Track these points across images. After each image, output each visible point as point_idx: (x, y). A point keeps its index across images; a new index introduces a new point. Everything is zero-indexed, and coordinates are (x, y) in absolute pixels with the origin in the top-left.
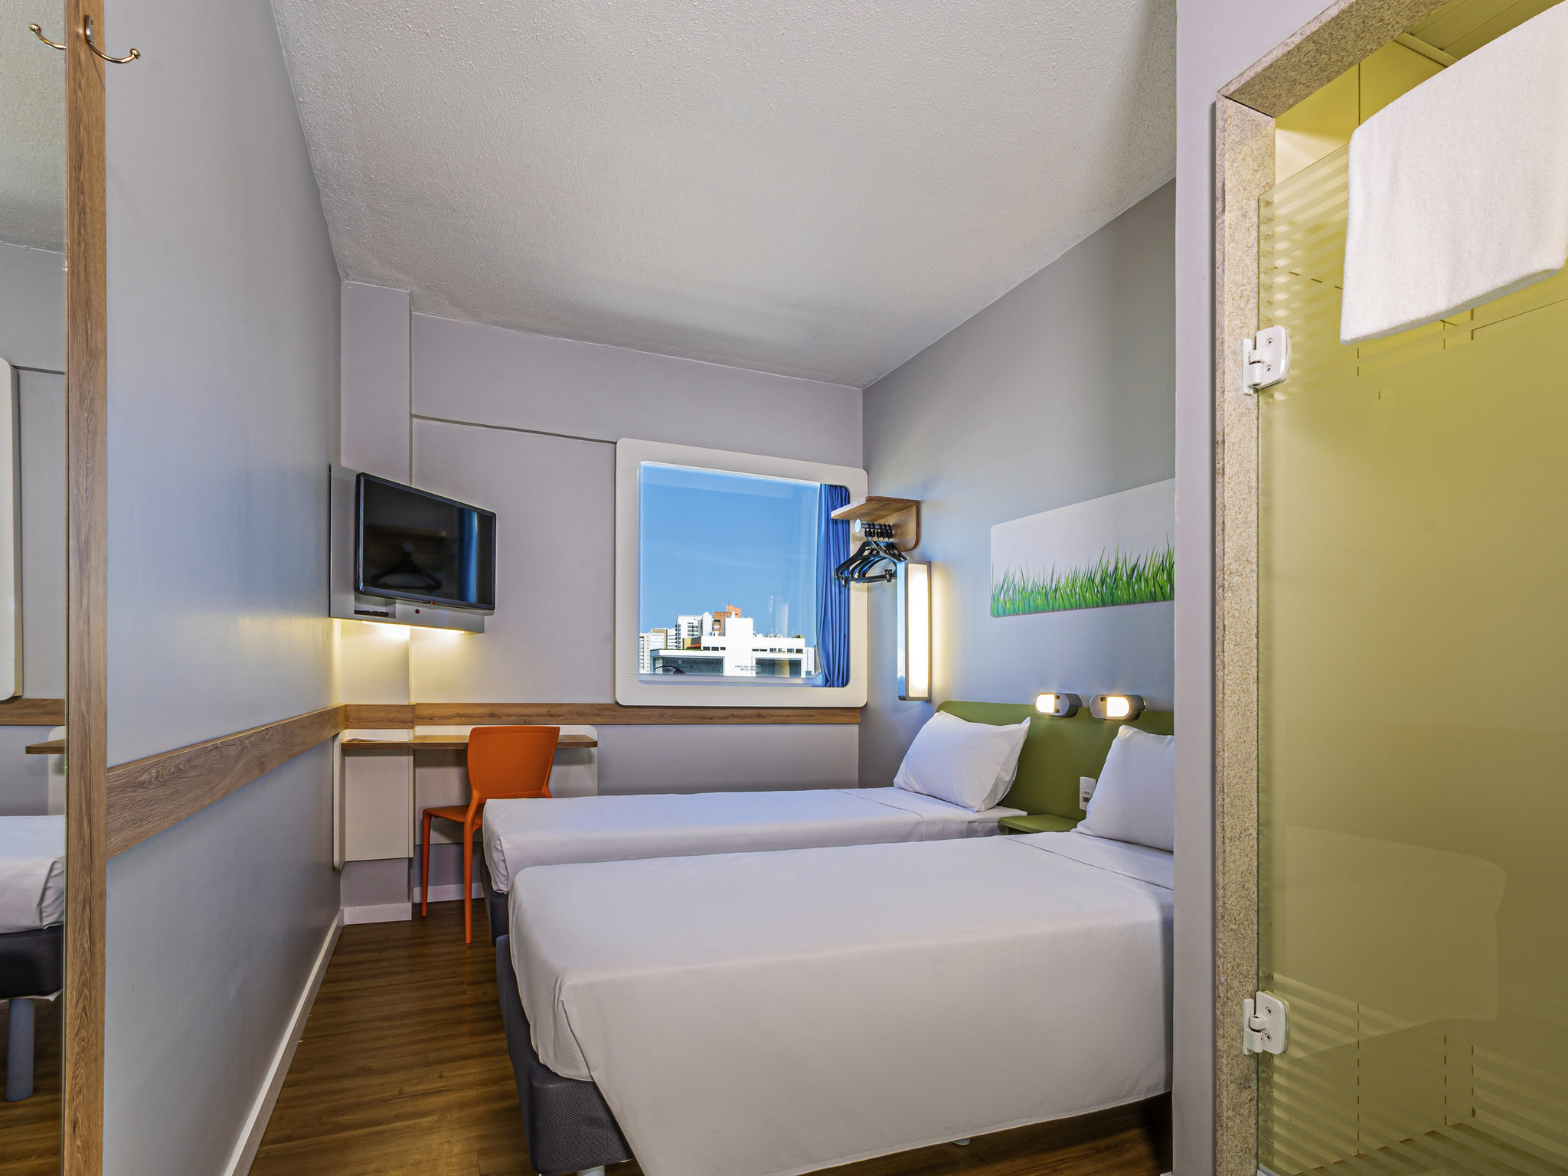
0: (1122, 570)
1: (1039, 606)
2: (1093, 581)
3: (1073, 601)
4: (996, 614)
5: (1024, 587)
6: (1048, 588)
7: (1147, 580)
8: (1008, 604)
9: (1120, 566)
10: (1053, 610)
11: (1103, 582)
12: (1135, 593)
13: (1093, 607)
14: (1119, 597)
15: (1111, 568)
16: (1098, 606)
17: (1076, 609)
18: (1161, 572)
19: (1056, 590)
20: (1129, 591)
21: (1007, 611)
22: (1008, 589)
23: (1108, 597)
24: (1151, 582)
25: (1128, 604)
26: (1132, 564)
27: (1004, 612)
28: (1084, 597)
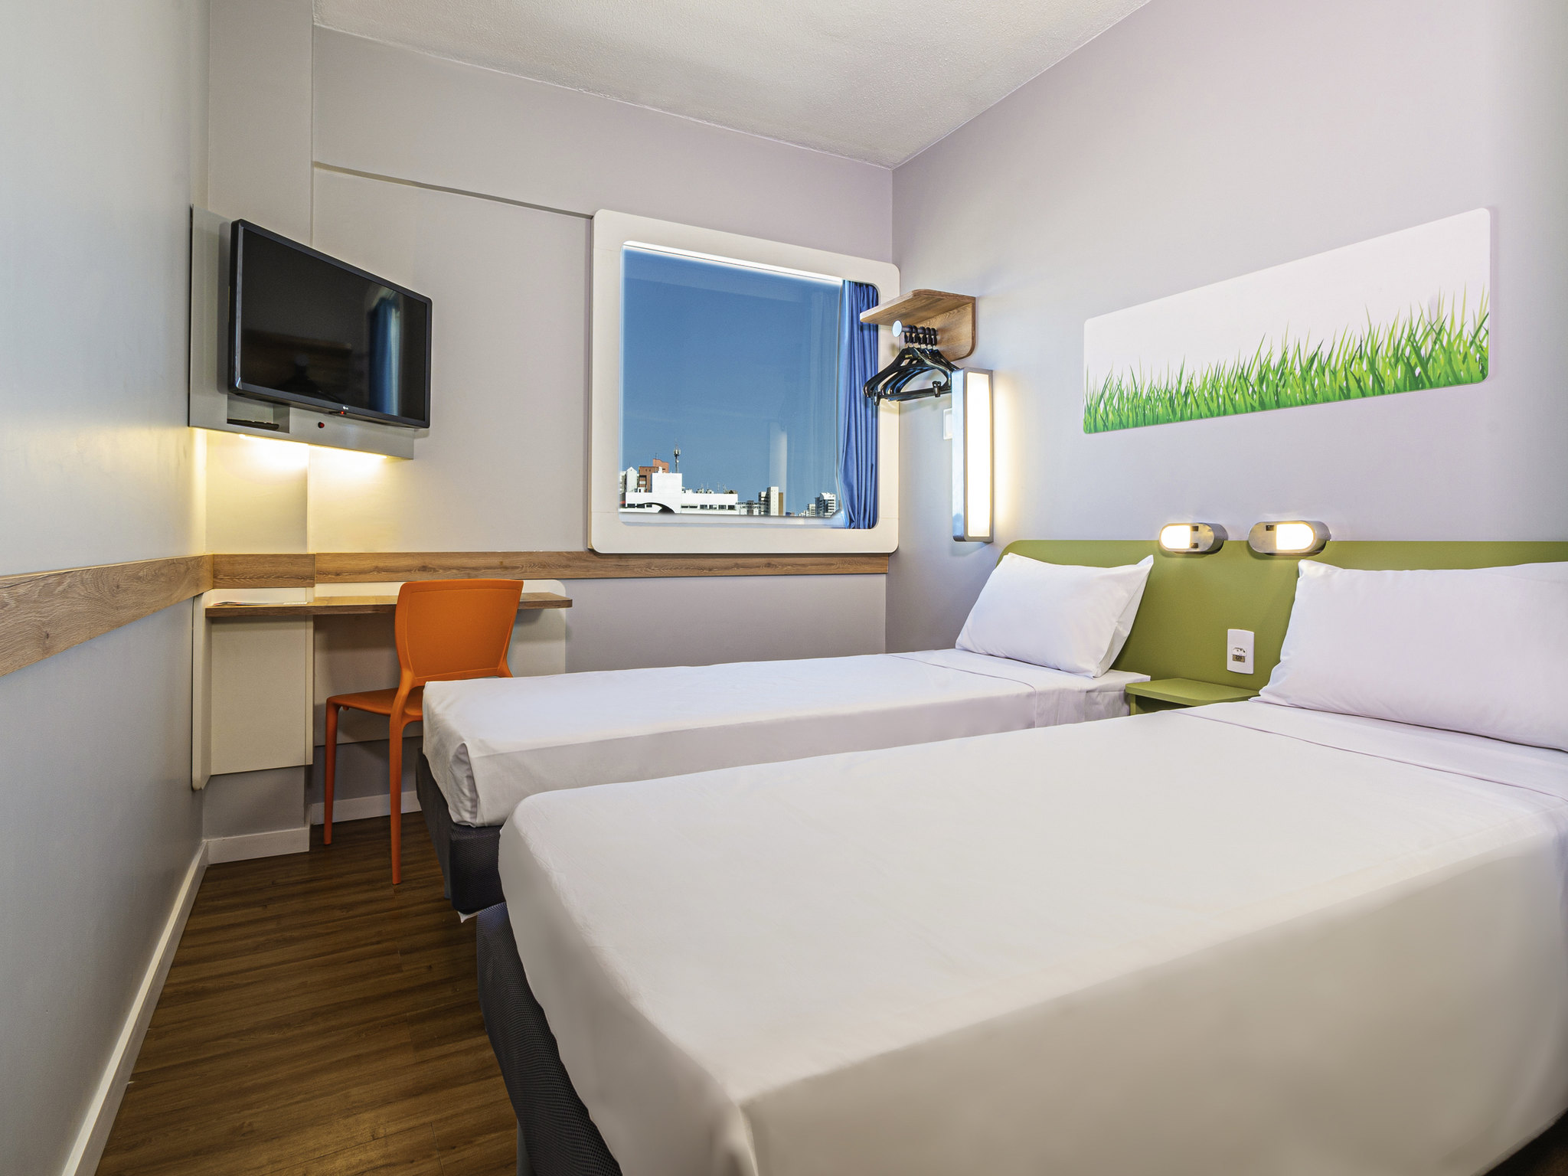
0: (1292, 362)
1: (1160, 416)
2: (1246, 379)
3: (1214, 406)
4: (1092, 428)
5: (1136, 393)
6: (1174, 392)
7: (1334, 373)
8: (1111, 416)
9: (1289, 356)
10: (1182, 419)
11: (1262, 379)
12: (1314, 391)
13: (1247, 412)
14: (1288, 397)
15: (1275, 361)
16: (1253, 409)
17: (1219, 415)
18: (1357, 359)
19: (1186, 394)
20: (1304, 387)
21: (1110, 426)
22: (1111, 397)
23: (1270, 398)
24: (1341, 375)
25: (1303, 404)
26: (1310, 353)
27: (1105, 425)
28: (1231, 400)
